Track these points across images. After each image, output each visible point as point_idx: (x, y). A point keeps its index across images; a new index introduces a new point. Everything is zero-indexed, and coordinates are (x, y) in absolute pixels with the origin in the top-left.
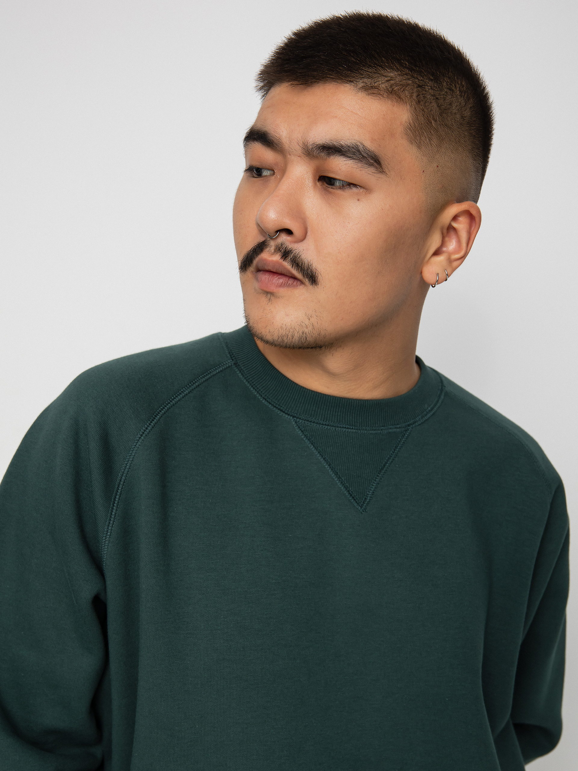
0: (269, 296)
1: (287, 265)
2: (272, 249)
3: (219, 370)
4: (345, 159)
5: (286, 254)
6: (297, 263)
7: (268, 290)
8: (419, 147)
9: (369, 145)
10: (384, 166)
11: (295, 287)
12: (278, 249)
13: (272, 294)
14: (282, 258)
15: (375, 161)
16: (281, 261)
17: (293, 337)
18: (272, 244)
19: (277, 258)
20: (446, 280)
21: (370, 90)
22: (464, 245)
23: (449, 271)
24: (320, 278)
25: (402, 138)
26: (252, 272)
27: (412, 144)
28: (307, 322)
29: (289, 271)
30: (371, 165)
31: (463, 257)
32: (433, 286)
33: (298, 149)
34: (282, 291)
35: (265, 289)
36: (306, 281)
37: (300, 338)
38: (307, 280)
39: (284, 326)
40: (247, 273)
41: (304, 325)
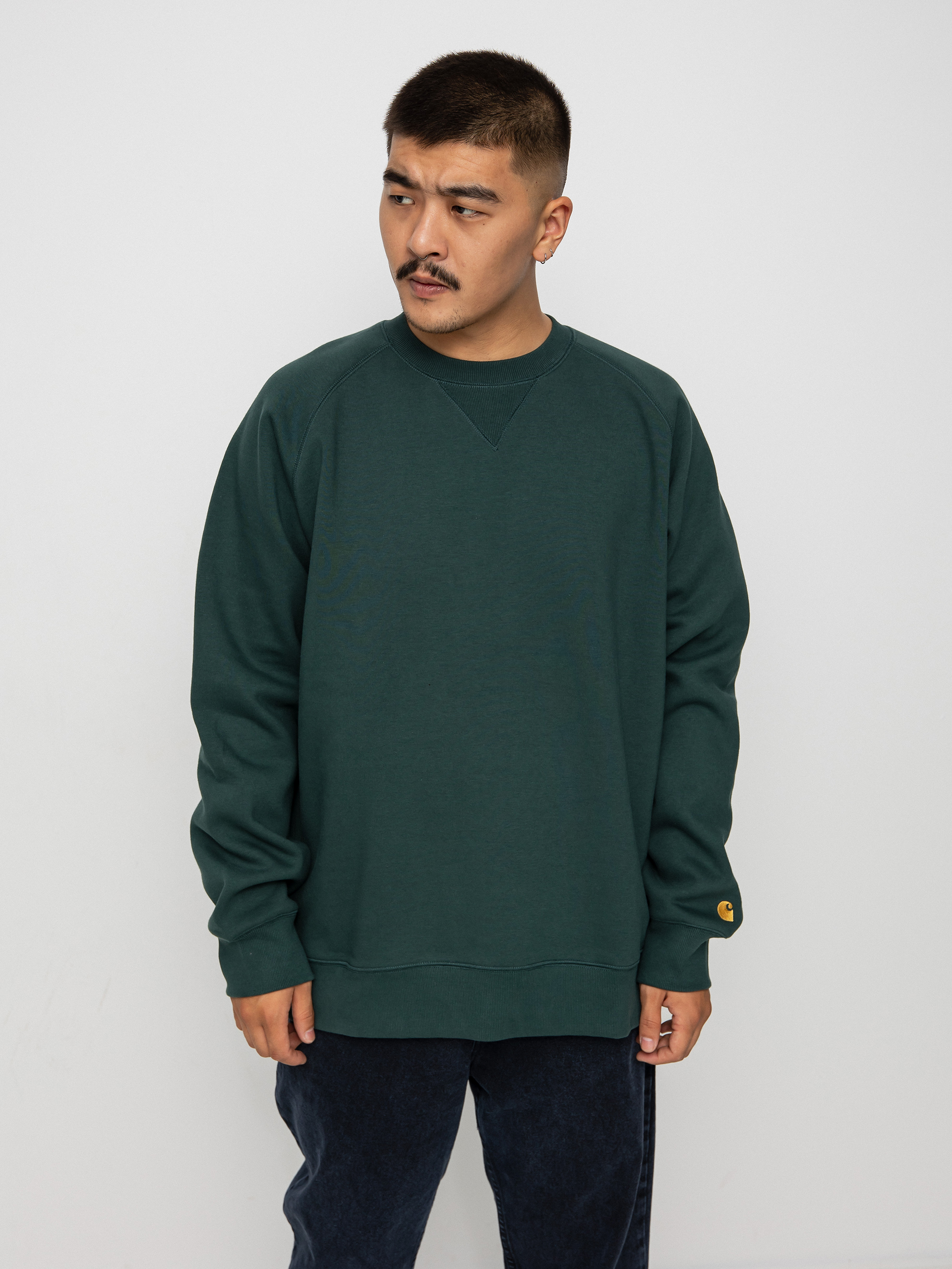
1: (436, 279)
3: (378, 352)
4: (470, 197)
5: (434, 271)
6: (444, 276)
7: (422, 297)
8: (522, 175)
9: (485, 185)
10: (498, 197)
11: (442, 292)
12: (427, 268)
13: (426, 300)
14: (432, 274)
15: (492, 196)
16: (432, 276)
17: (446, 327)
18: (423, 264)
19: (428, 273)
20: (552, 256)
21: (481, 143)
22: (562, 227)
23: (553, 249)
24: (462, 285)
25: (509, 172)
26: (406, 282)
27: (516, 173)
28: (455, 315)
29: (437, 282)
30: (490, 199)
31: (561, 238)
32: (543, 262)
33: (434, 190)
34: (437, 296)
35: (421, 297)
37: (451, 327)
38: (452, 287)
39: (438, 320)
40: (402, 282)
41: (453, 317)
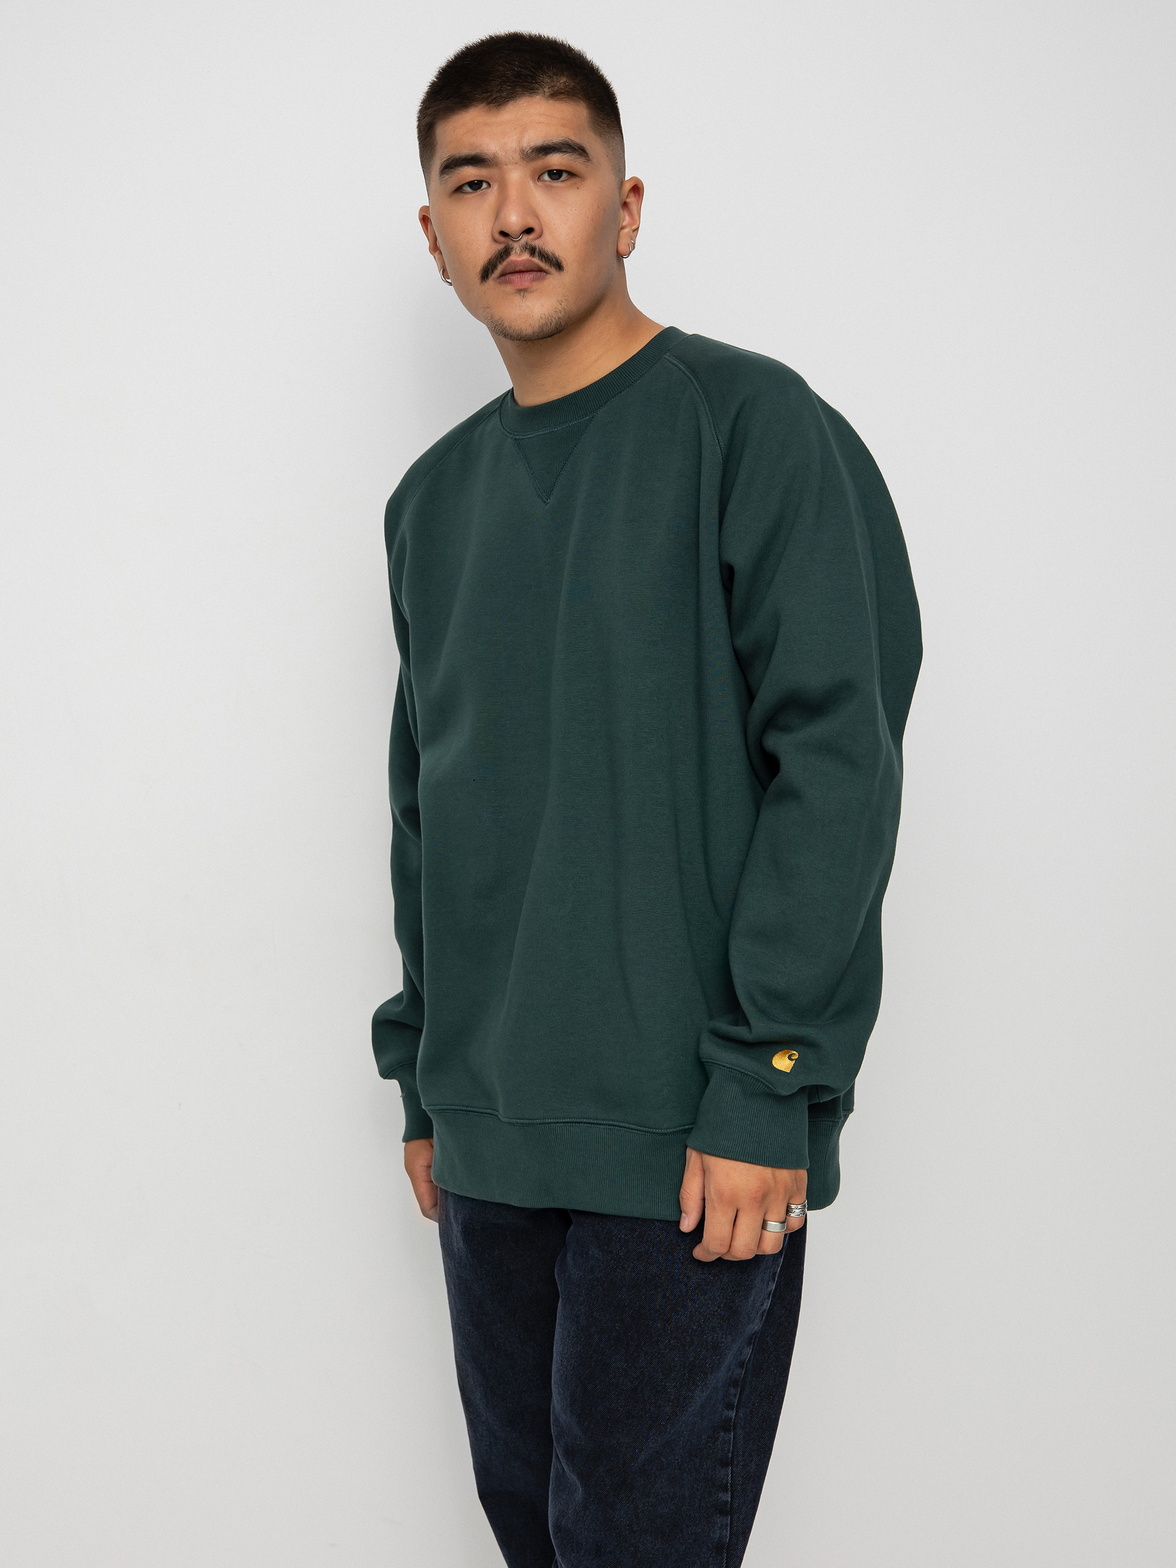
0: (522, 293)
1: (535, 261)
2: (518, 251)
4: (561, 154)
7: (522, 288)
10: (588, 155)
11: (543, 279)
12: (524, 249)
13: (526, 290)
14: (531, 255)
16: (531, 258)
18: (517, 246)
19: (526, 256)
24: (564, 264)
26: (494, 279)
27: (596, 134)
29: (538, 266)
30: (580, 155)
31: (638, 228)
33: (513, 157)
34: (535, 285)
36: (553, 270)
37: (556, 324)
39: (543, 316)
40: (488, 282)
41: (558, 311)
